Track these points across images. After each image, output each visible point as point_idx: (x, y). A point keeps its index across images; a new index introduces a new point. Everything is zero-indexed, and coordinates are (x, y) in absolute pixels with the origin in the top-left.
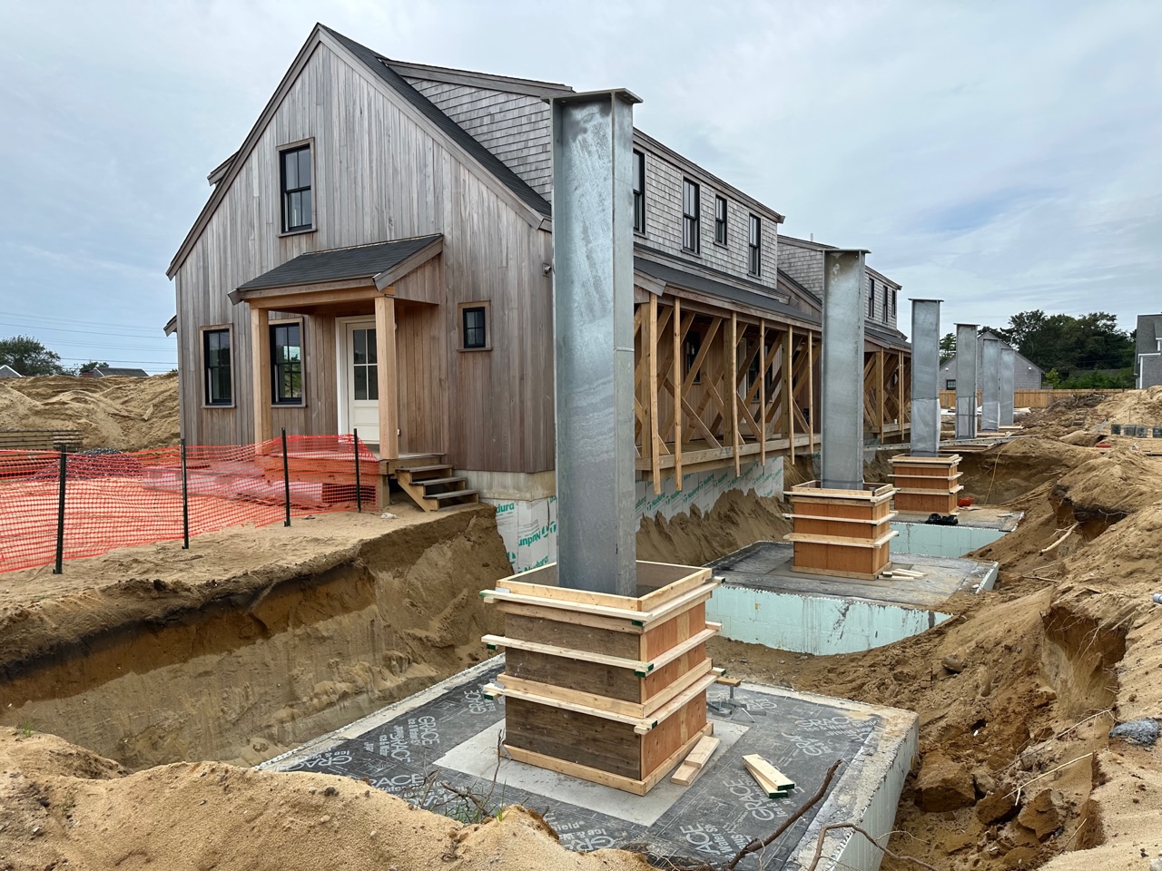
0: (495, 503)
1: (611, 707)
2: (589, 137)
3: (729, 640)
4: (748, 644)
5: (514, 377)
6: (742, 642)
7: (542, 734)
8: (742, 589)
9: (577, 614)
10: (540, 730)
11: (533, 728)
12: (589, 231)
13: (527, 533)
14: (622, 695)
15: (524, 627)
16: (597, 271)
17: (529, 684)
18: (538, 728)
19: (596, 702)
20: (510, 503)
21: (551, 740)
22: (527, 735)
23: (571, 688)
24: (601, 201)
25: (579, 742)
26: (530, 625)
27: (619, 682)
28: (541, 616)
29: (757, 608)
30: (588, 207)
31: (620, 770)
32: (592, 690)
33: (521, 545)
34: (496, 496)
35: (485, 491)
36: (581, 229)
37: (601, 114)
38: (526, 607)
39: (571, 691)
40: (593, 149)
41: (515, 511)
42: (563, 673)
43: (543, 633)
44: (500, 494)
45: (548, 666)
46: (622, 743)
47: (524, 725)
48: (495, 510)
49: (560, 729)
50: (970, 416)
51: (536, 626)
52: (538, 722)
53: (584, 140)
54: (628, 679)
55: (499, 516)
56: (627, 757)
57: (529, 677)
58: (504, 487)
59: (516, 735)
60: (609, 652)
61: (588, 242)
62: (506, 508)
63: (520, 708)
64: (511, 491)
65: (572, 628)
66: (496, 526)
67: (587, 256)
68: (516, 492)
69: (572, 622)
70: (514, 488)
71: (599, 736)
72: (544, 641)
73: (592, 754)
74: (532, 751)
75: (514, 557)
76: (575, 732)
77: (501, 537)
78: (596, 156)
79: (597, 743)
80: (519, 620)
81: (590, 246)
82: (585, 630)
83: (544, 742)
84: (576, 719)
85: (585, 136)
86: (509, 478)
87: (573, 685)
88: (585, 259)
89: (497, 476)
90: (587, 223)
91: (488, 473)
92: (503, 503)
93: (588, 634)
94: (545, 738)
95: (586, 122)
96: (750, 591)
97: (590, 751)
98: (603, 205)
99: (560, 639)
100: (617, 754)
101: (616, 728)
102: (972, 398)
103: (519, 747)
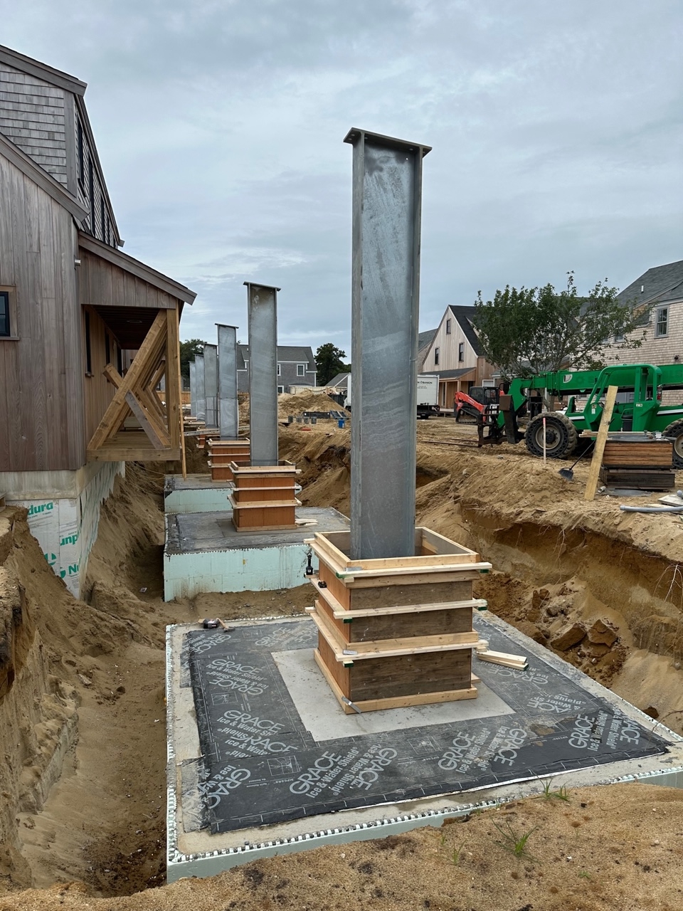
0: (26, 505)
1: (454, 640)
2: (385, 175)
3: (221, 593)
4: (237, 593)
5: (51, 371)
6: (232, 593)
7: (388, 681)
8: (232, 551)
9: (426, 576)
10: (385, 679)
11: (378, 680)
12: (383, 257)
13: (71, 531)
14: (458, 629)
15: (371, 597)
16: (389, 292)
17: (380, 643)
18: (383, 677)
19: (441, 641)
20: (47, 503)
21: (396, 683)
22: (372, 687)
23: (414, 636)
24: (395, 233)
25: (421, 677)
26: (378, 594)
27: (455, 620)
28: (392, 584)
29: (244, 563)
30: (383, 236)
31: (455, 686)
32: (433, 633)
33: (63, 544)
34: (28, 497)
35: (12, 493)
36: (375, 254)
37: (397, 160)
38: (377, 580)
39: (417, 638)
40: (389, 187)
41: (53, 511)
42: (407, 626)
43: (390, 598)
44: (32, 494)
45: (394, 624)
46: (457, 665)
47: (370, 679)
48: (26, 512)
49: (404, 672)
50: (214, 410)
51: (383, 593)
52: (384, 673)
53: (380, 178)
54: (462, 616)
55: (32, 519)
56: (461, 675)
57: (375, 638)
58: (40, 487)
59: (362, 691)
60: (448, 599)
61: (382, 266)
62: (41, 509)
63: (366, 667)
64: (49, 491)
65: (417, 588)
66: (29, 529)
67: (381, 278)
68: (56, 491)
69: (421, 582)
70: (53, 487)
71: (438, 666)
72: (390, 604)
73: (432, 682)
74: (378, 698)
75: (54, 557)
76: (418, 670)
77: (36, 540)
78: (391, 195)
79: (437, 672)
80: (365, 592)
81: (383, 269)
82: (428, 587)
83: (389, 687)
84: (418, 659)
85: (381, 174)
86: (45, 478)
87: (416, 634)
88: (380, 281)
89: (28, 476)
90: (381, 250)
91: (16, 475)
92: (36, 504)
93: (430, 590)
94: (390, 684)
95: (382, 162)
96: (239, 552)
97: (431, 680)
98: (397, 237)
99: (405, 599)
100: (454, 675)
101: (452, 655)
102: (215, 398)
103: (365, 700)
